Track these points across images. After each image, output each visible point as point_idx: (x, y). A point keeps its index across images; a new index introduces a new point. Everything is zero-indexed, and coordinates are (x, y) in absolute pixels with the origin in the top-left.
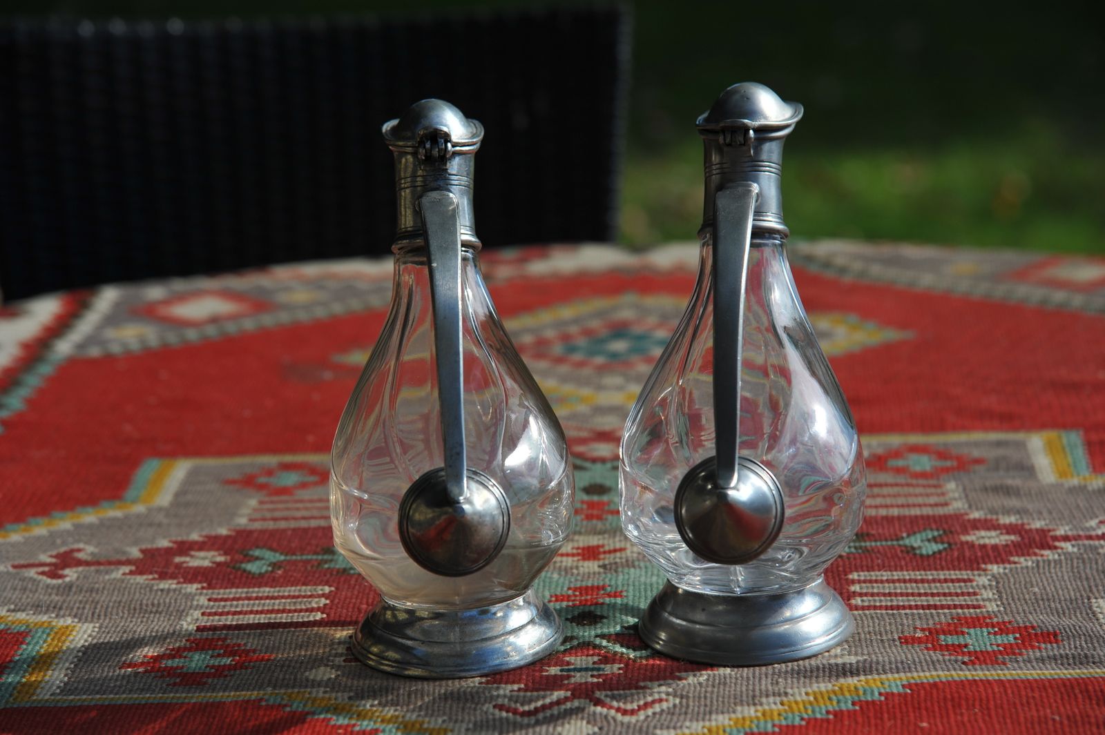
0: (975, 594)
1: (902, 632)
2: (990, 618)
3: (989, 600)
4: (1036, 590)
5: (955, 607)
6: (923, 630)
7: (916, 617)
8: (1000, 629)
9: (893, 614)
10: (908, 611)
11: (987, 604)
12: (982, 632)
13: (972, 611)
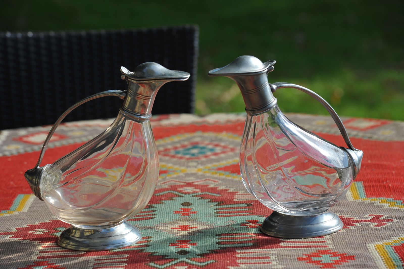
0: (325, 242)
1: (298, 256)
2: (330, 251)
4: (347, 240)
5: (318, 247)
6: (306, 255)
7: (303, 250)
8: (334, 255)
9: (295, 249)
10: (300, 248)
11: (329, 245)
12: (327, 256)
13: (323, 248)
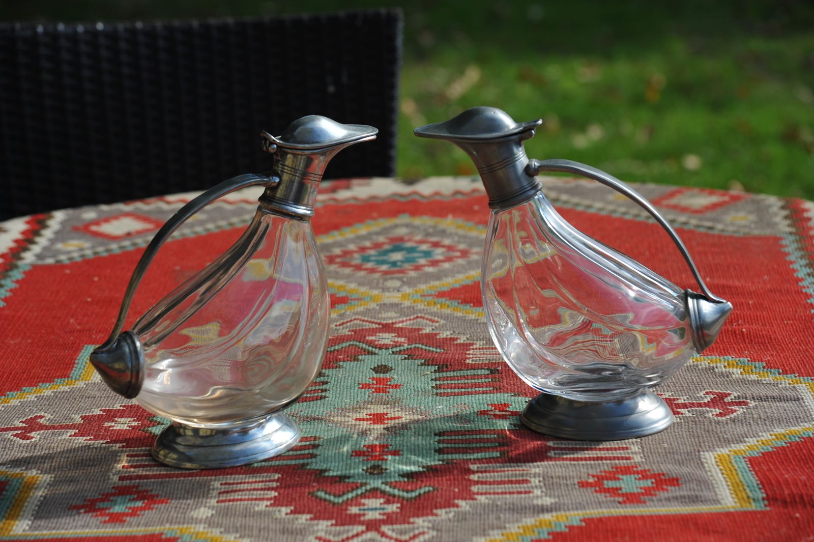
0: (627, 448)
1: (580, 478)
2: (636, 467)
3: (636, 453)
4: (666, 445)
5: (614, 458)
6: (593, 476)
7: (589, 467)
8: (643, 476)
9: (575, 465)
10: (584, 462)
11: (634, 456)
12: (631, 478)
13: (625, 461)
